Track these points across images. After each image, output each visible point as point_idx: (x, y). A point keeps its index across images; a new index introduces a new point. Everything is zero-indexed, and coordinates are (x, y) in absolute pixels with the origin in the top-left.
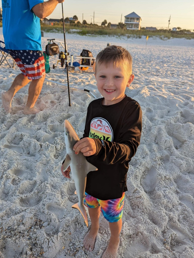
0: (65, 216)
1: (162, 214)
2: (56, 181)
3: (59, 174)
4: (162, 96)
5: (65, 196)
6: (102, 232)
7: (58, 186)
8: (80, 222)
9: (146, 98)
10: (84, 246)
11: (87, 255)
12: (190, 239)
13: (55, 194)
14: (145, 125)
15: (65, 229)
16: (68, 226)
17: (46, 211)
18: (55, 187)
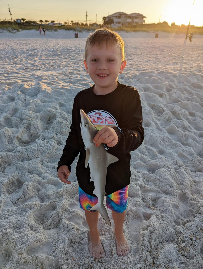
0: (55, 246)
1: (134, 187)
2: (15, 220)
3: (11, 211)
4: (64, 88)
5: (38, 228)
6: (102, 233)
7: (22, 224)
8: (75, 241)
9: (51, 93)
10: (95, 258)
11: (104, 262)
12: (160, 193)
13: (26, 234)
14: (69, 120)
15: (65, 259)
16: (66, 254)
17: (29, 258)
18: (18, 227)
